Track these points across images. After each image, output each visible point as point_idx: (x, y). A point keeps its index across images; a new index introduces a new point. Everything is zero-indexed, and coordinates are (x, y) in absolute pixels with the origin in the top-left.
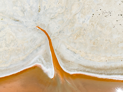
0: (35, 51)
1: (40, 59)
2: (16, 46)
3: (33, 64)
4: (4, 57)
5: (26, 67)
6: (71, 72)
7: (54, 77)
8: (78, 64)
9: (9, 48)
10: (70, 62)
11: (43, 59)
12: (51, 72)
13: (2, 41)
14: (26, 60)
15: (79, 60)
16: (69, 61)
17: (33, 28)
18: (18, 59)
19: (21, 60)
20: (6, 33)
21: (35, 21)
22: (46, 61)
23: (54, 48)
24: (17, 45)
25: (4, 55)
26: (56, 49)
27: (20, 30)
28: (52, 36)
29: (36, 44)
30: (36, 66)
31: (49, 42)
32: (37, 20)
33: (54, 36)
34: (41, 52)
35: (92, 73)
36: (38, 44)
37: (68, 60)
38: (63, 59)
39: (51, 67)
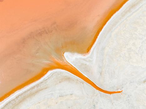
0: (101, 65)
1: (90, 61)
2: (122, 56)
3: (93, 52)
4: (123, 38)
5: (96, 45)
6: (51, 73)
7: (64, 56)
8: (49, 87)
9: (126, 49)
10: (58, 82)
11: (88, 63)
12: (71, 58)
13: (138, 50)
14: (101, 51)
15: (51, 92)
16: (60, 82)
17: (124, 86)
18: (109, 46)
19: (106, 47)
21: (129, 96)
22: (82, 64)
25: (125, 40)
26: (83, 83)
27: (133, 74)
28: (99, 95)
29: (106, 72)
30: (87, 52)
31: (97, 85)
32: (128, 98)
33: (96, 96)
34: (95, 69)
35: (28, 90)
36: (105, 74)
37: (63, 83)
38: (68, 79)
39: (74, 62)
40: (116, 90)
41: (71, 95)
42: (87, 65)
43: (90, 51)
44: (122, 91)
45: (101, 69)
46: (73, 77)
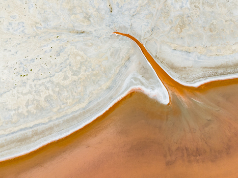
0: (124, 69)
1: (135, 79)
2: (90, 69)
4: (74, 93)
5: (116, 98)
6: (194, 83)
7: (170, 101)
8: (201, 67)
9: (80, 76)
10: (187, 69)
11: (140, 77)
12: (161, 94)
13: (65, 69)
14: (114, 87)
15: (200, 60)
16: (185, 68)
17: (109, 36)
18: (99, 88)
19: (105, 89)
20: (69, 55)
21: (109, 26)
22: (147, 79)
23: (152, 55)
24: (90, 67)
25: (73, 89)
26: (156, 56)
27: (91, 45)
28: (142, 38)
29: (121, 58)
30: (134, 92)
31: (140, 48)
32: (111, 24)
33: (146, 38)
34: (133, 66)
35: (230, 73)
36: (124, 56)
37: (182, 66)
38: (173, 68)
39: (158, 86)
40: (120, 36)
41: (175, 49)
42: (141, 76)
43: (129, 93)
44: (114, 33)
45: (126, 64)
46: (166, 67)
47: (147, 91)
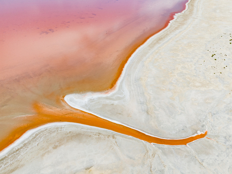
0: (142, 100)
1: (119, 98)
2: (174, 82)
3: (121, 86)
4: (163, 64)
5: (124, 77)
6: (33, 134)
7: (63, 100)
9: (175, 74)
10: (50, 148)
11: (116, 102)
12: (78, 100)
13: (194, 72)
14: (135, 82)
16: (55, 147)
17: (204, 123)
18: (147, 75)
19: (142, 77)
20: (210, 82)
21: (225, 138)
22: (105, 105)
23: (121, 136)
24: (176, 84)
25: (167, 66)
26: (114, 137)
28: (159, 152)
29: (157, 108)
30: (111, 88)
31: (147, 134)
32: (228, 143)
33: (153, 155)
34: (133, 108)
36: (156, 112)
37: (63, 146)
39: (86, 105)
40: (194, 134)
41: (87, 169)
42: (115, 104)
43: (115, 86)
44: (206, 133)
45: (145, 105)
46: (89, 131)
47: (96, 96)
